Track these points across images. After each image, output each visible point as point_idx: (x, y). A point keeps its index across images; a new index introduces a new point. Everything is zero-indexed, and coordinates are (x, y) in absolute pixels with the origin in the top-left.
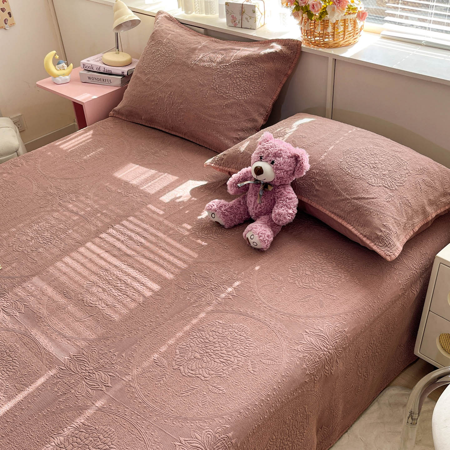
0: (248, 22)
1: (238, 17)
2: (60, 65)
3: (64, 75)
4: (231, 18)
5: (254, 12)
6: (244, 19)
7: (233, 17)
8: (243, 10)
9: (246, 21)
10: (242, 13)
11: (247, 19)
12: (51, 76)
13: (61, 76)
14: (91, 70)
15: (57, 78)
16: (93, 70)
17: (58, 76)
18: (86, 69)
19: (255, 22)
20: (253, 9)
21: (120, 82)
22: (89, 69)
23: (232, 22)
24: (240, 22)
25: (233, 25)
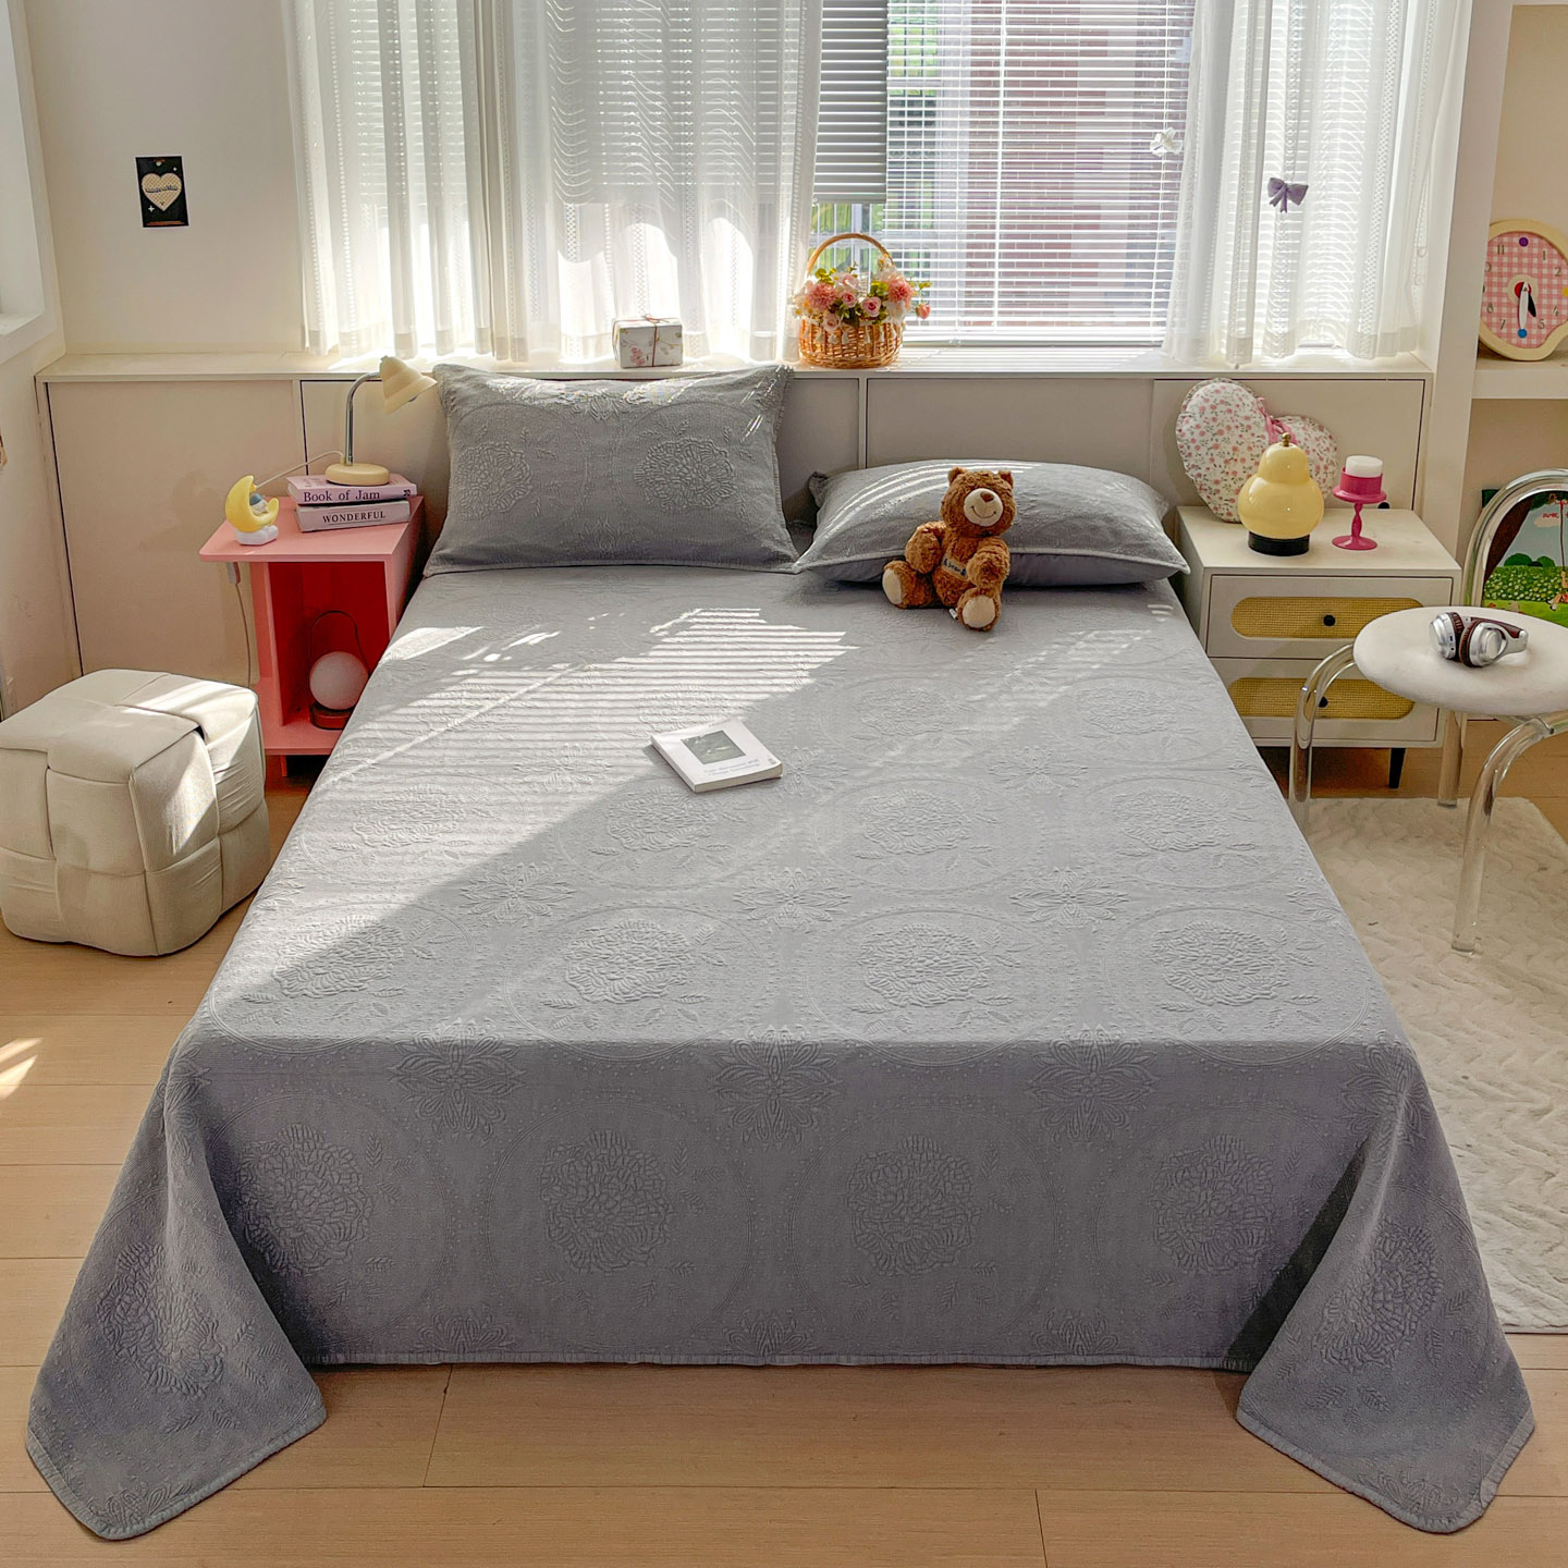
0: (667, 353)
1: (646, 351)
2: (259, 505)
3: (269, 523)
4: (632, 354)
5: (680, 336)
6: (658, 349)
7: (634, 351)
8: (657, 337)
9: (662, 353)
10: (656, 341)
11: (663, 349)
14: (325, 502)
15: (262, 532)
16: (329, 502)
17: (262, 526)
18: (312, 502)
19: (681, 352)
20: (677, 331)
22: (318, 502)
23: (633, 361)
24: (650, 357)
25: (635, 365)
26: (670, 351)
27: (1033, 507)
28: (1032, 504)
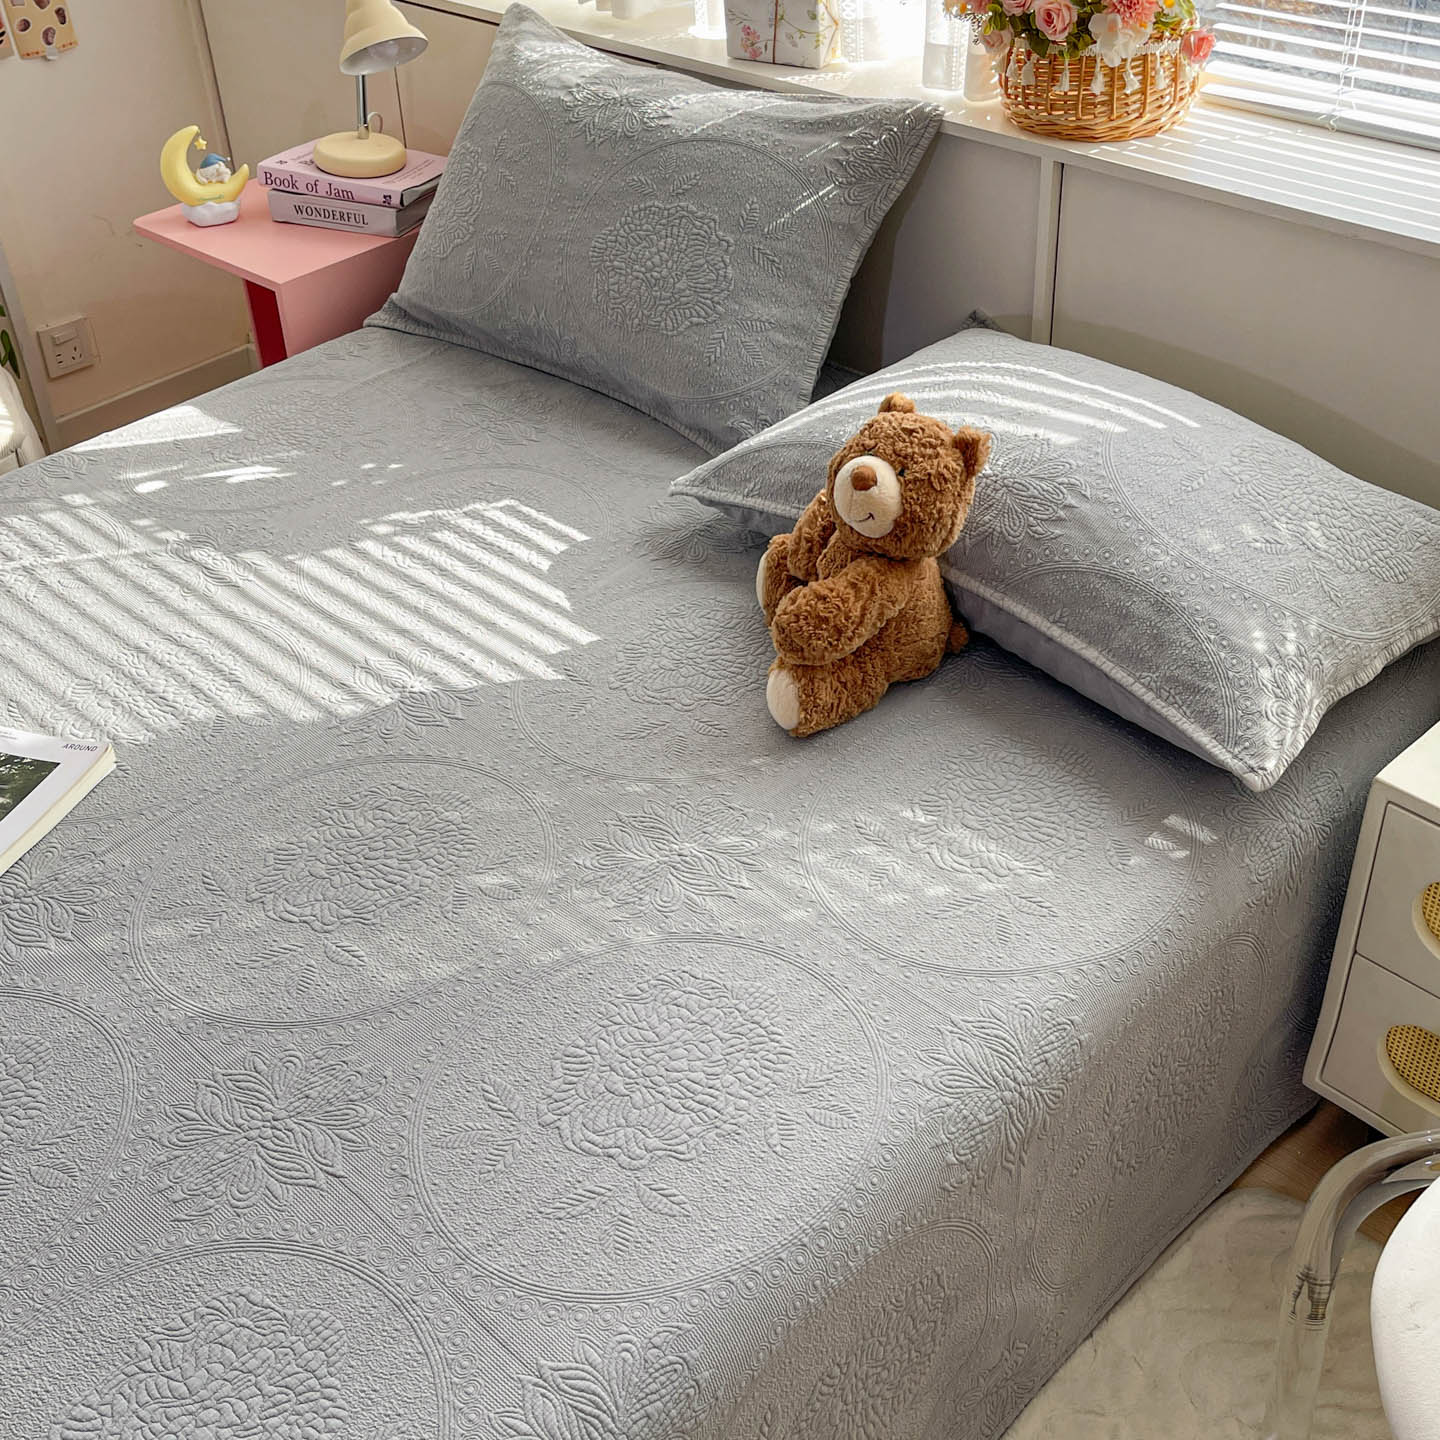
0: (795, 45)
1: (765, 33)
2: (211, 169)
3: (219, 199)
4: (743, 35)
5: (814, 17)
6: (781, 36)
7: (747, 30)
8: (780, 12)
9: (787, 42)
10: (778, 18)
11: (790, 37)
12: (180, 202)
13: (211, 203)
15: (199, 208)
17: (202, 201)
19: (817, 47)
20: (810, 8)
21: (395, 224)
23: (746, 48)
24: (770, 45)
25: (747, 55)
26: (798, 40)
27: (1060, 519)
28: (1062, 513)
